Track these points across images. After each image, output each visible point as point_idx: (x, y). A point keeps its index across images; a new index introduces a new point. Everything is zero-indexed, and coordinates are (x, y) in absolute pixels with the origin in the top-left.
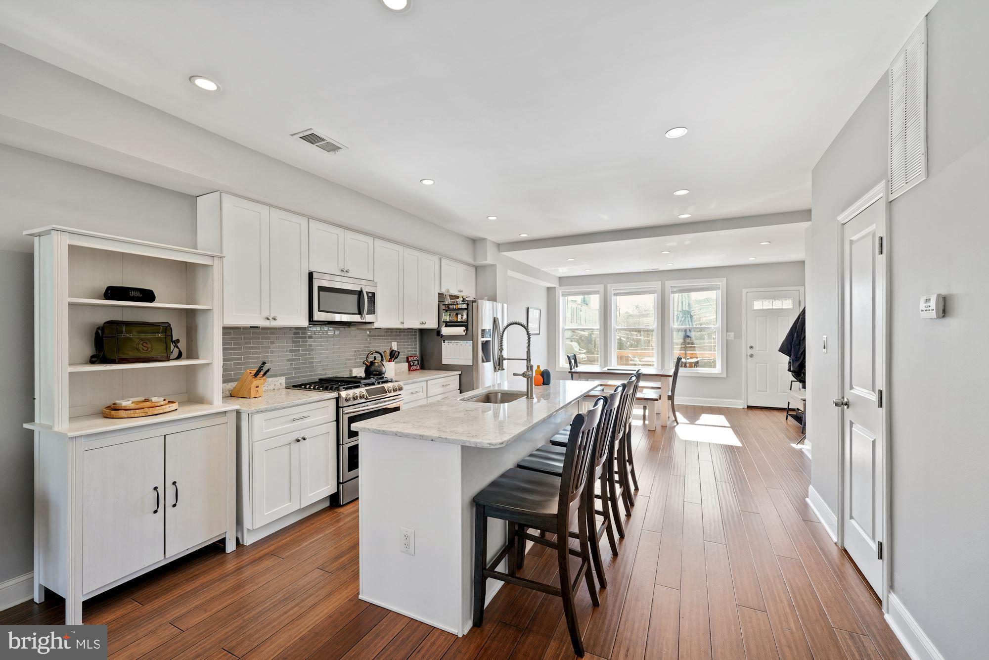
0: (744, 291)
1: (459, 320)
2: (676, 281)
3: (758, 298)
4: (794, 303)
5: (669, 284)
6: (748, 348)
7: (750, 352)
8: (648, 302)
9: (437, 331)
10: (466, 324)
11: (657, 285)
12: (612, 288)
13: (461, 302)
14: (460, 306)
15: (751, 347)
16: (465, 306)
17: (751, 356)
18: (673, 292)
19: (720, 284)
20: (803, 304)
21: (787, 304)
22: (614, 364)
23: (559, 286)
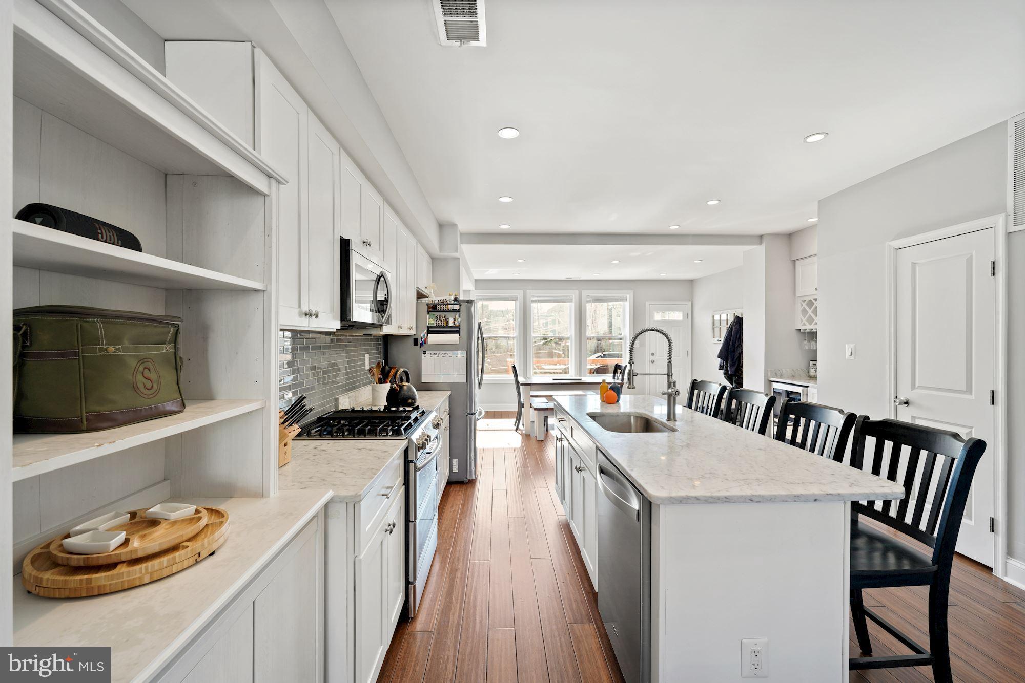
0: (648, 303)
1: (451, 324)
2: (590, 291)
3: (658, 311)
4: (683, 316)
5: (585, 293)
6: (650, 354)
7: (652, 358)
8: (568, 310)
9: (414, 339)
10: (458, 329)
11: (573, 294)
12: (532, 294)
13: (452, 302)
14: (451, 307)
15: (653, 354)
16: (457, 307)
17: (653, 362)
18: (588, 302)
19: (628, 296)
20: (690, 317)
21: (678, 316)
22: (532, 373)
23: (475, 289)
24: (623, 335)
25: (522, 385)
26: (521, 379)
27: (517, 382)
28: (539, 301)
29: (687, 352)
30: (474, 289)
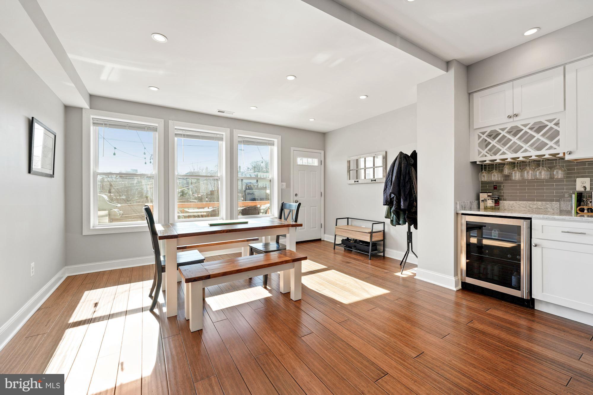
3: (300, 156)
4: (318, 162)
6: (295, 195)
7: (296, 198)
11: (225, 132)
19: (276, 141)
20: (323, 163)
21: (315, 162)
22: (176, 218)
23: (91, 108)
24: (270, 177)
25: (162, 238)
26: (159, 228)
27: (154, 232)
28: (184, 135)
29: (321, 193)
30: (88, 107)
